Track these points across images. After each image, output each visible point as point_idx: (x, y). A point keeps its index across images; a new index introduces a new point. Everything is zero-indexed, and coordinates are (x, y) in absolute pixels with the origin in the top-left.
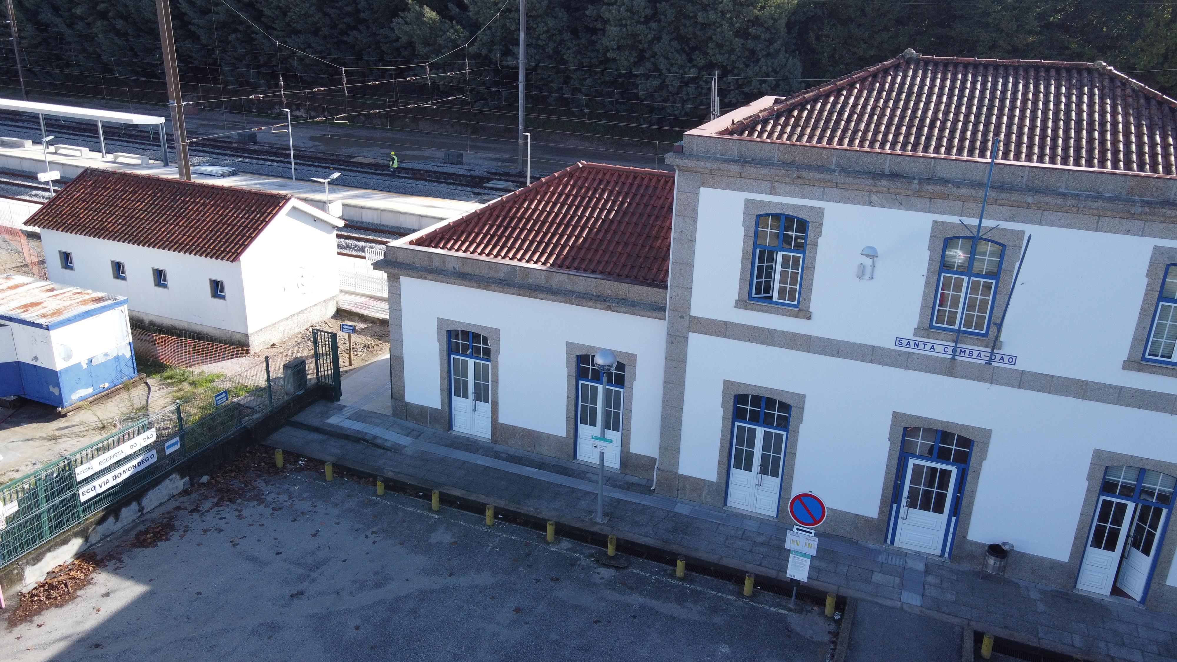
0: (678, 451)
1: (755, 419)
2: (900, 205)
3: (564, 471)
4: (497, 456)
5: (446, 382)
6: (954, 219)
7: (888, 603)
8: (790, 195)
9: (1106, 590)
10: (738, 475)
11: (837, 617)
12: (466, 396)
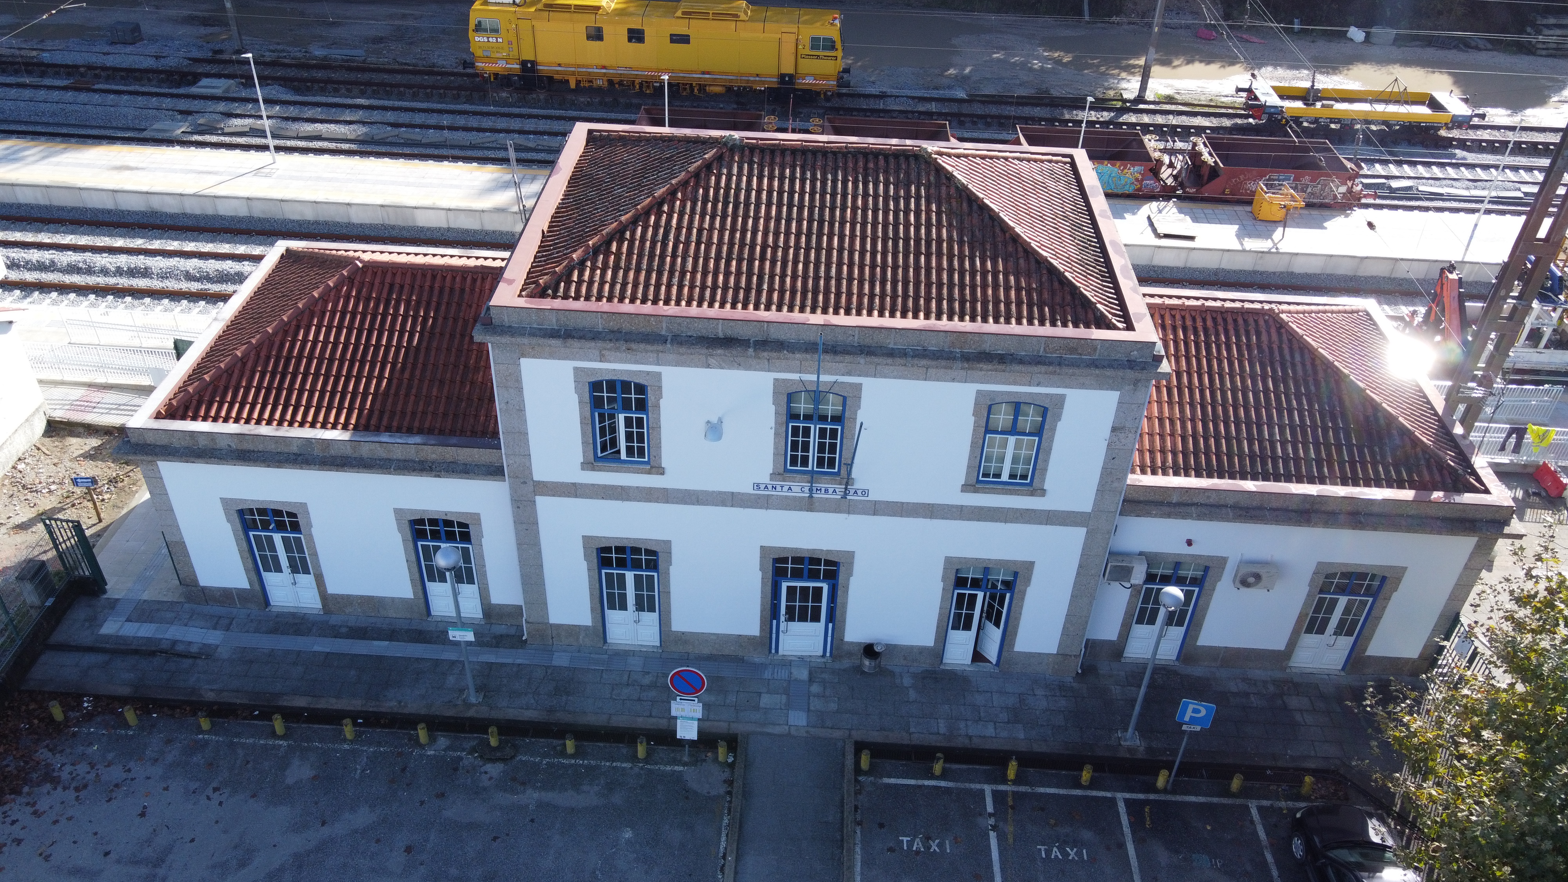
0: (545, 604)
1: (621, 564)
2: (739, 366)
3: (420, 636)
4: (335, 632)
5: (250, 561)
6: (795, 376)
7: (777, 730)
8: (621, 361)
9: (968, 660)
10: (614, 616)
11: (730, 760)
12: (279, 569)
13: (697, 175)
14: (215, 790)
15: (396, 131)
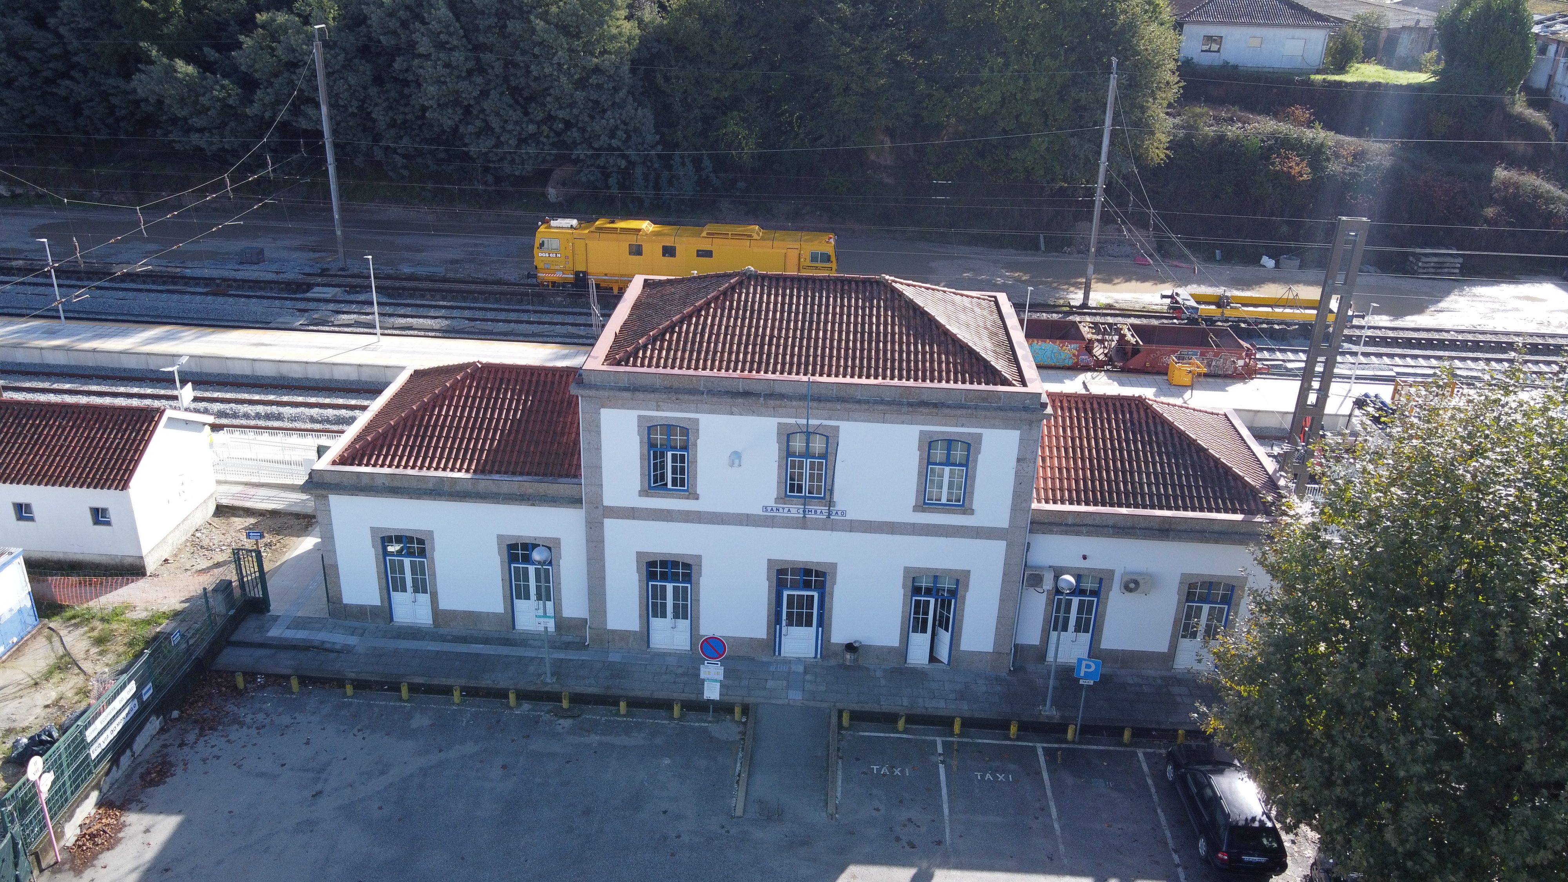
0: (605, 611)
1: (664, 577)
2: (753, 413)
3: (507, 642)
4: (443, 639)
5: (384, 581)
6: (792, 421)
7: (779, 702)
8: (671, 410)
9: (925, 660)
10: (657, 623)
11: (744, 720)
12: (404, 590)
13: (725, 293)
14: (359, 730)
15: (472, 324)
